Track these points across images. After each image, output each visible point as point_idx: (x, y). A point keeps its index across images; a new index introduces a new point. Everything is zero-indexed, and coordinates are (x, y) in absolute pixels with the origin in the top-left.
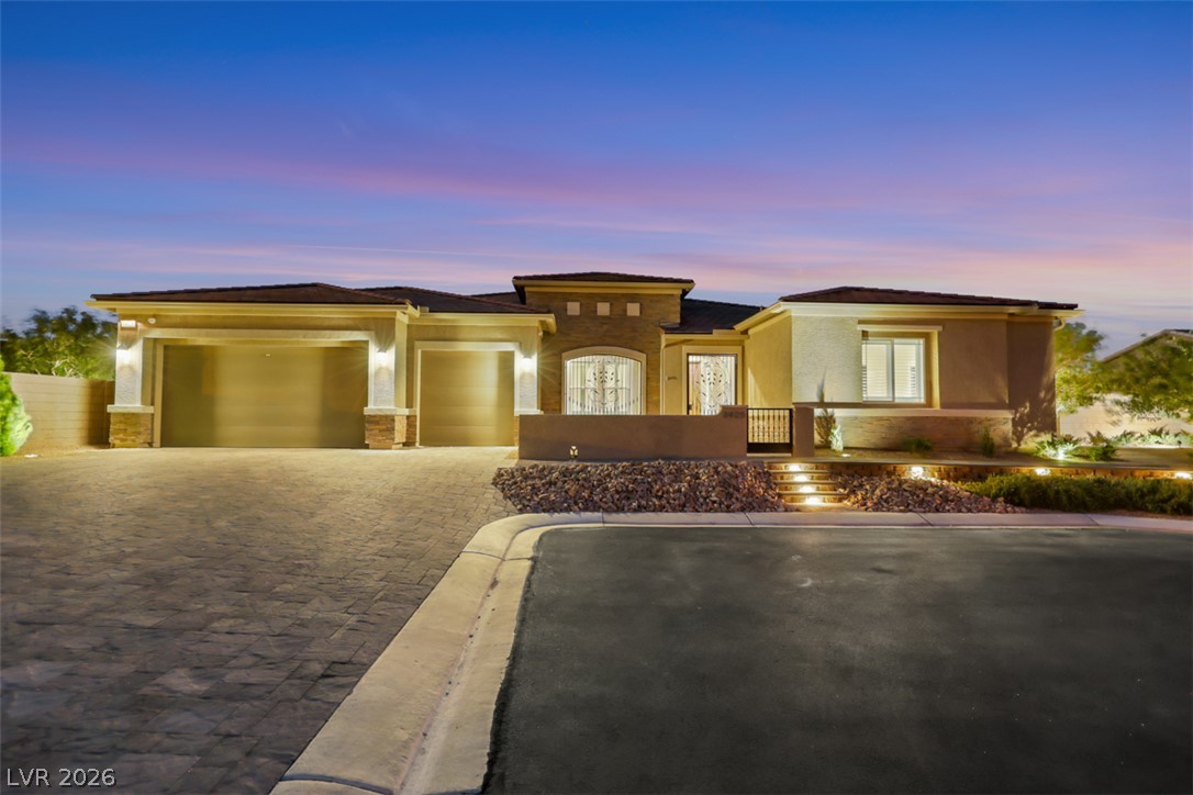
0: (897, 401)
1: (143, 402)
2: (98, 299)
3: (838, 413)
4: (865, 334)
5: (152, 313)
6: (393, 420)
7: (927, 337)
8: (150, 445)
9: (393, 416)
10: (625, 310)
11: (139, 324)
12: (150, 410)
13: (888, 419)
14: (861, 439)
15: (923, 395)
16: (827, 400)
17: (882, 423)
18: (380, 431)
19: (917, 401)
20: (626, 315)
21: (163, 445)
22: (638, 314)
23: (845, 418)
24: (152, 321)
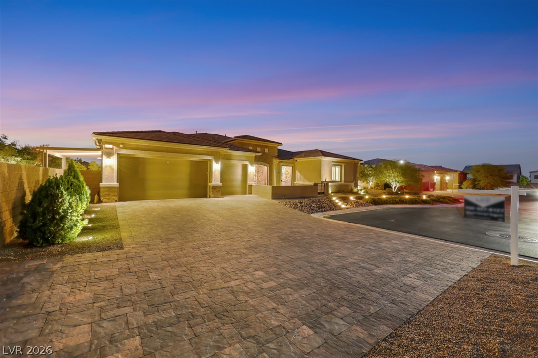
0: (336, 181)
1: (118, 182)
2: (95, 134)
5: (121, 142)
7: (341, 166)
9: (221, 186)
10: (264, 151)
11: (114, 147)
18: (216, 191)
19: (339, 181)
22: (267, 152)
24: (121, 146)
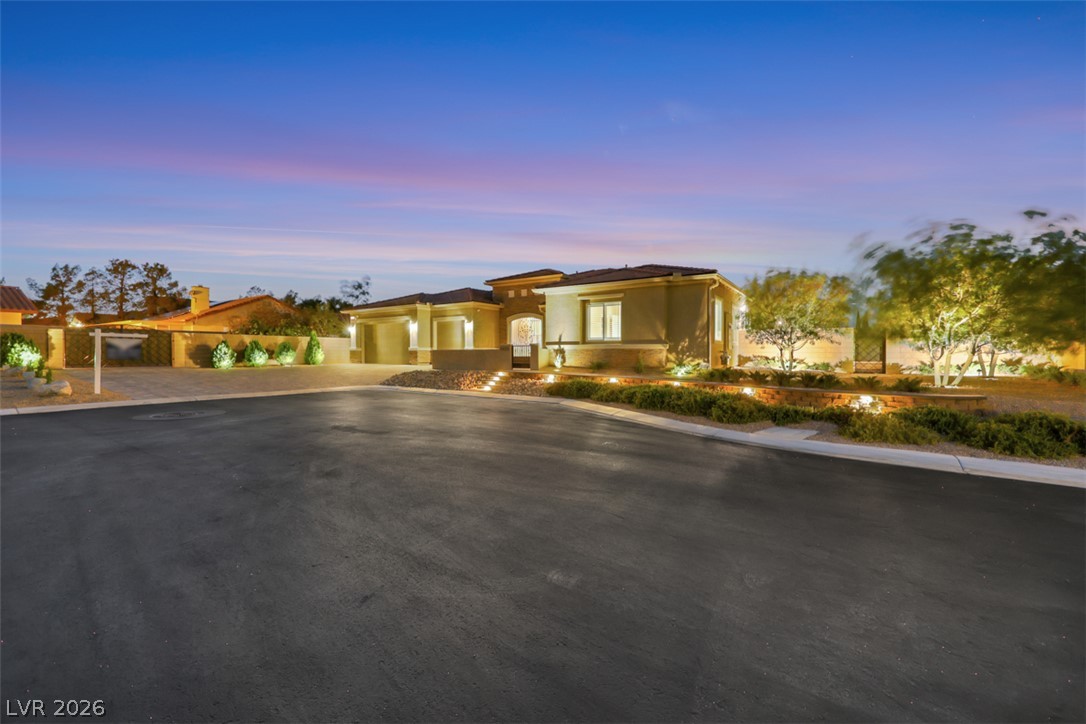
0: (605, 340)
1: (357, 346)
5: (357, 314)
6: (417, 353)
7: (620, 300)
8: (361, 362)
9: (416, 350)
11: (355, 318)
12: (360, 349)
15: (620, 336)
16: (563, 340)
18: (413, 357)
19: (616, 340)
21: (366, 362)
24: (358, 317)
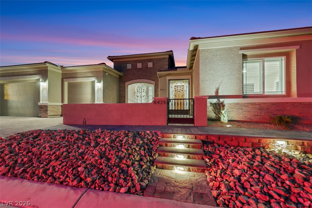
0: (266, 94)
3: (226, 101)
4: (244, 56)
6: (47, 107)
9: (47, 105)
10: (147, 65)
13: (259, 104)
14: (241, 115)
15: (284, 90)
16: (219, 94)
17: (254, 106)
18: (43, 111)
19: (280, 93)
20: (147, 67)
22: (152, 66)
23: (231, 104)
